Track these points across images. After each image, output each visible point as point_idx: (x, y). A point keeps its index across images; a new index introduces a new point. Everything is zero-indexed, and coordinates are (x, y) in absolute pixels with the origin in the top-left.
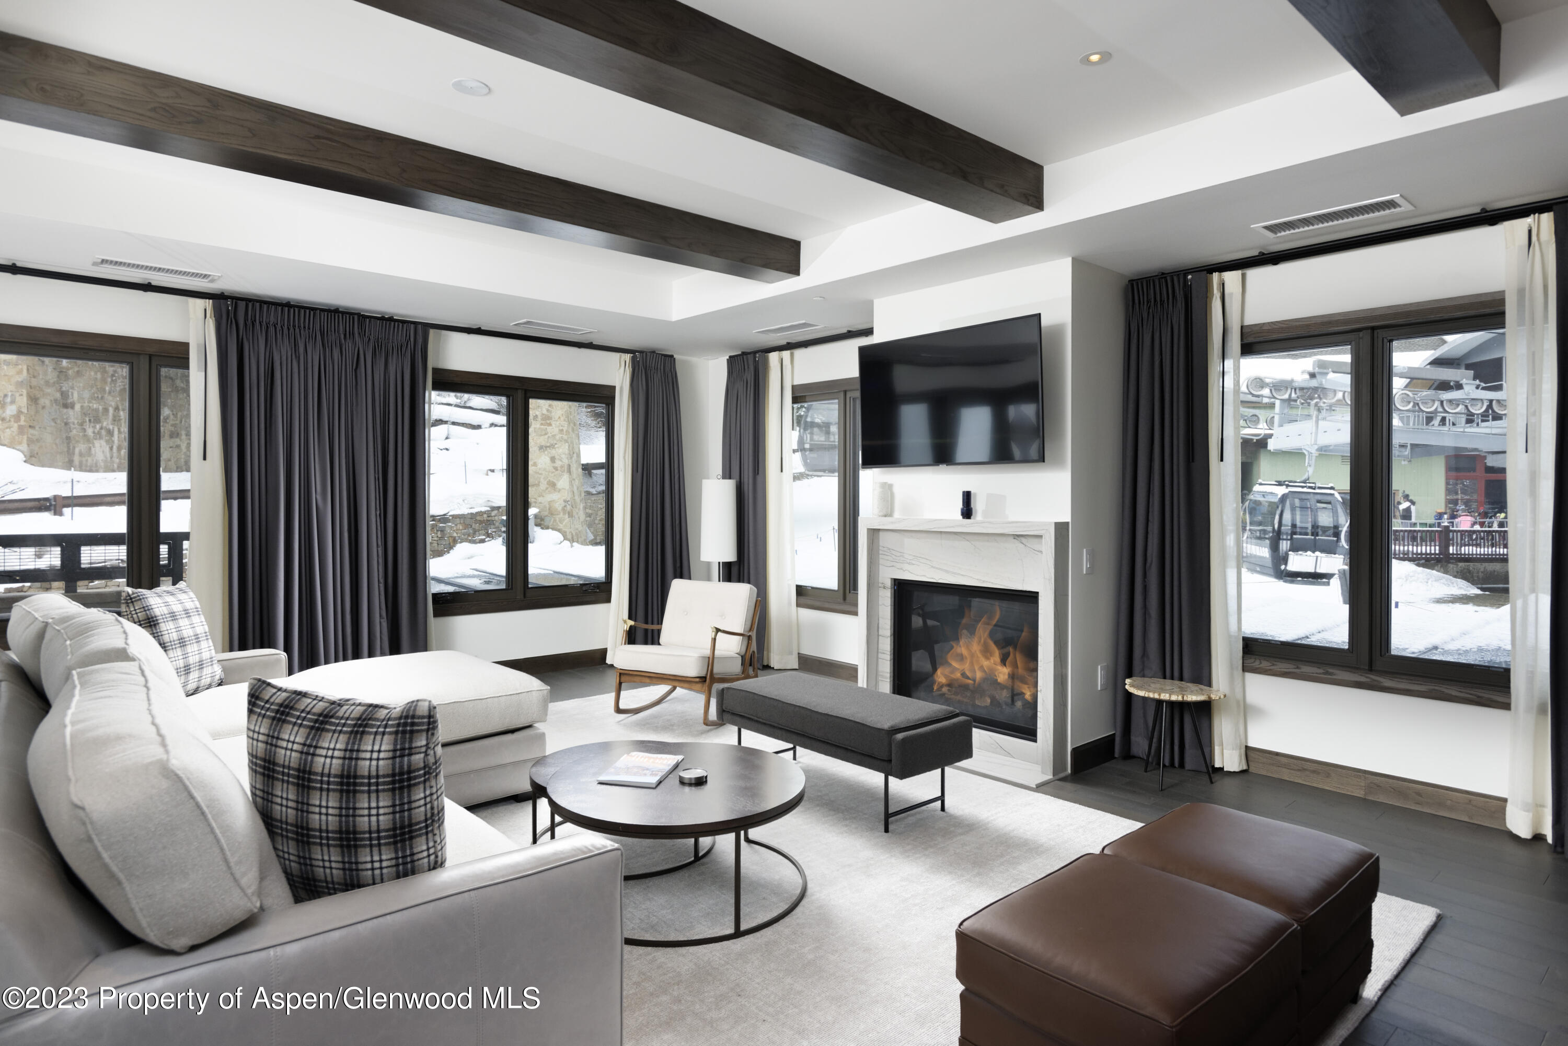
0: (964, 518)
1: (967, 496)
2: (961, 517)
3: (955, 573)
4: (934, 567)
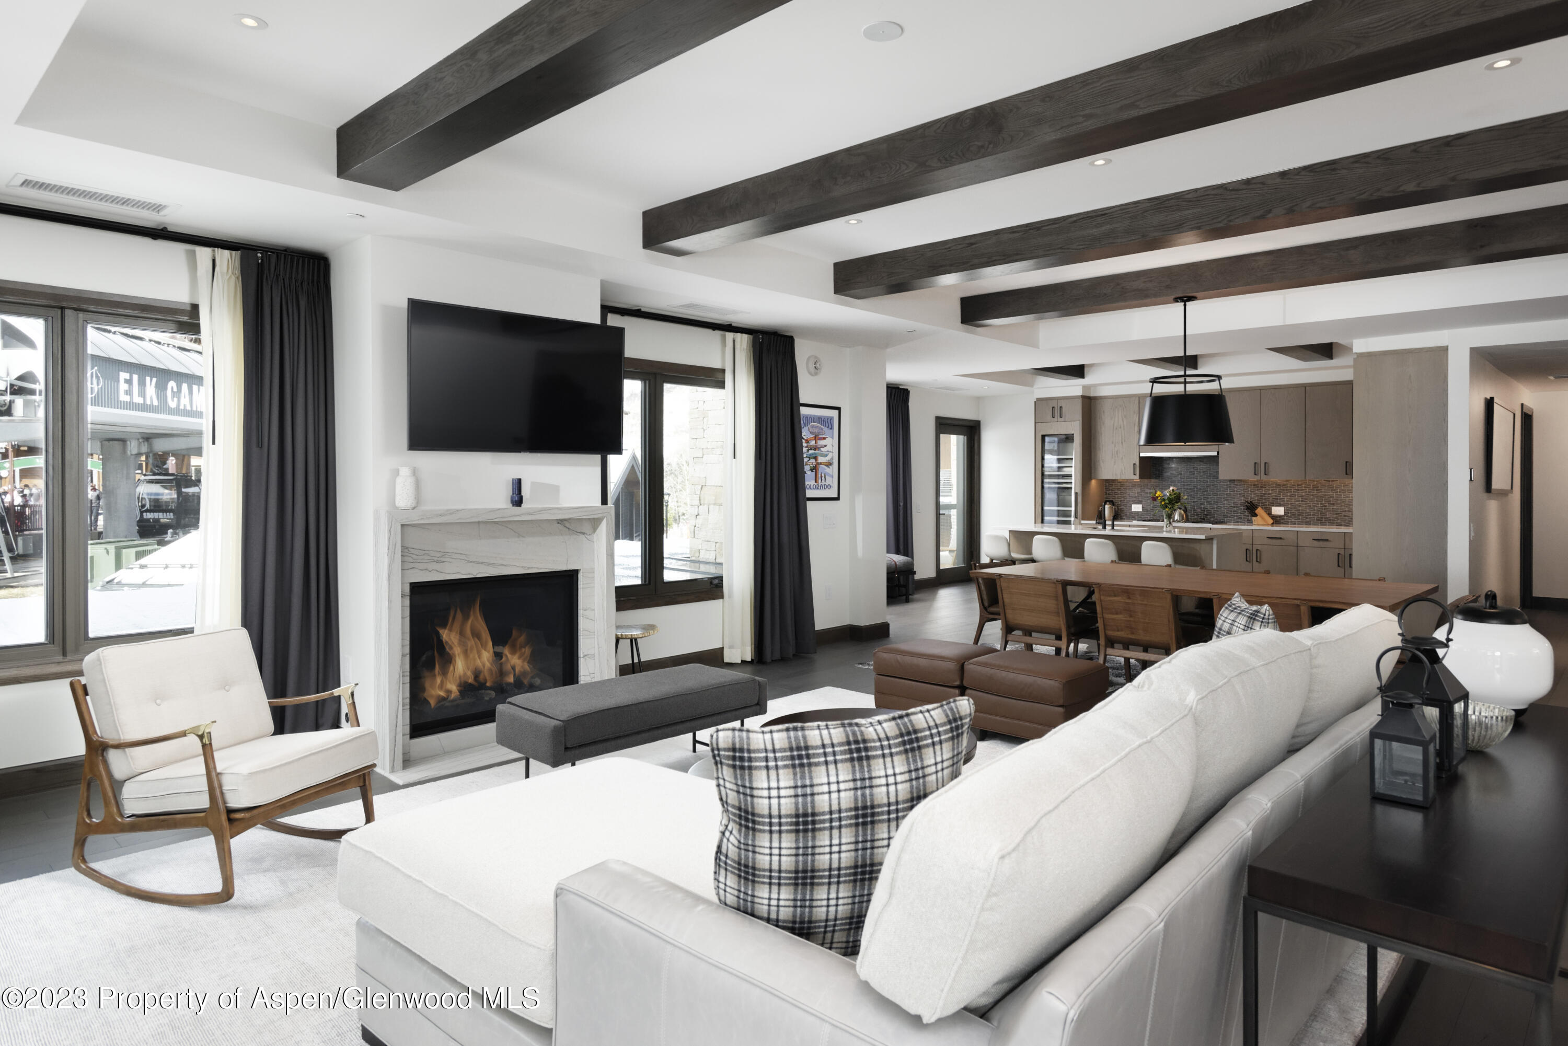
0: (513, 505)
1: (518, 484)
2: (511, 505)
3: (497, 565)
4: (471, 562)
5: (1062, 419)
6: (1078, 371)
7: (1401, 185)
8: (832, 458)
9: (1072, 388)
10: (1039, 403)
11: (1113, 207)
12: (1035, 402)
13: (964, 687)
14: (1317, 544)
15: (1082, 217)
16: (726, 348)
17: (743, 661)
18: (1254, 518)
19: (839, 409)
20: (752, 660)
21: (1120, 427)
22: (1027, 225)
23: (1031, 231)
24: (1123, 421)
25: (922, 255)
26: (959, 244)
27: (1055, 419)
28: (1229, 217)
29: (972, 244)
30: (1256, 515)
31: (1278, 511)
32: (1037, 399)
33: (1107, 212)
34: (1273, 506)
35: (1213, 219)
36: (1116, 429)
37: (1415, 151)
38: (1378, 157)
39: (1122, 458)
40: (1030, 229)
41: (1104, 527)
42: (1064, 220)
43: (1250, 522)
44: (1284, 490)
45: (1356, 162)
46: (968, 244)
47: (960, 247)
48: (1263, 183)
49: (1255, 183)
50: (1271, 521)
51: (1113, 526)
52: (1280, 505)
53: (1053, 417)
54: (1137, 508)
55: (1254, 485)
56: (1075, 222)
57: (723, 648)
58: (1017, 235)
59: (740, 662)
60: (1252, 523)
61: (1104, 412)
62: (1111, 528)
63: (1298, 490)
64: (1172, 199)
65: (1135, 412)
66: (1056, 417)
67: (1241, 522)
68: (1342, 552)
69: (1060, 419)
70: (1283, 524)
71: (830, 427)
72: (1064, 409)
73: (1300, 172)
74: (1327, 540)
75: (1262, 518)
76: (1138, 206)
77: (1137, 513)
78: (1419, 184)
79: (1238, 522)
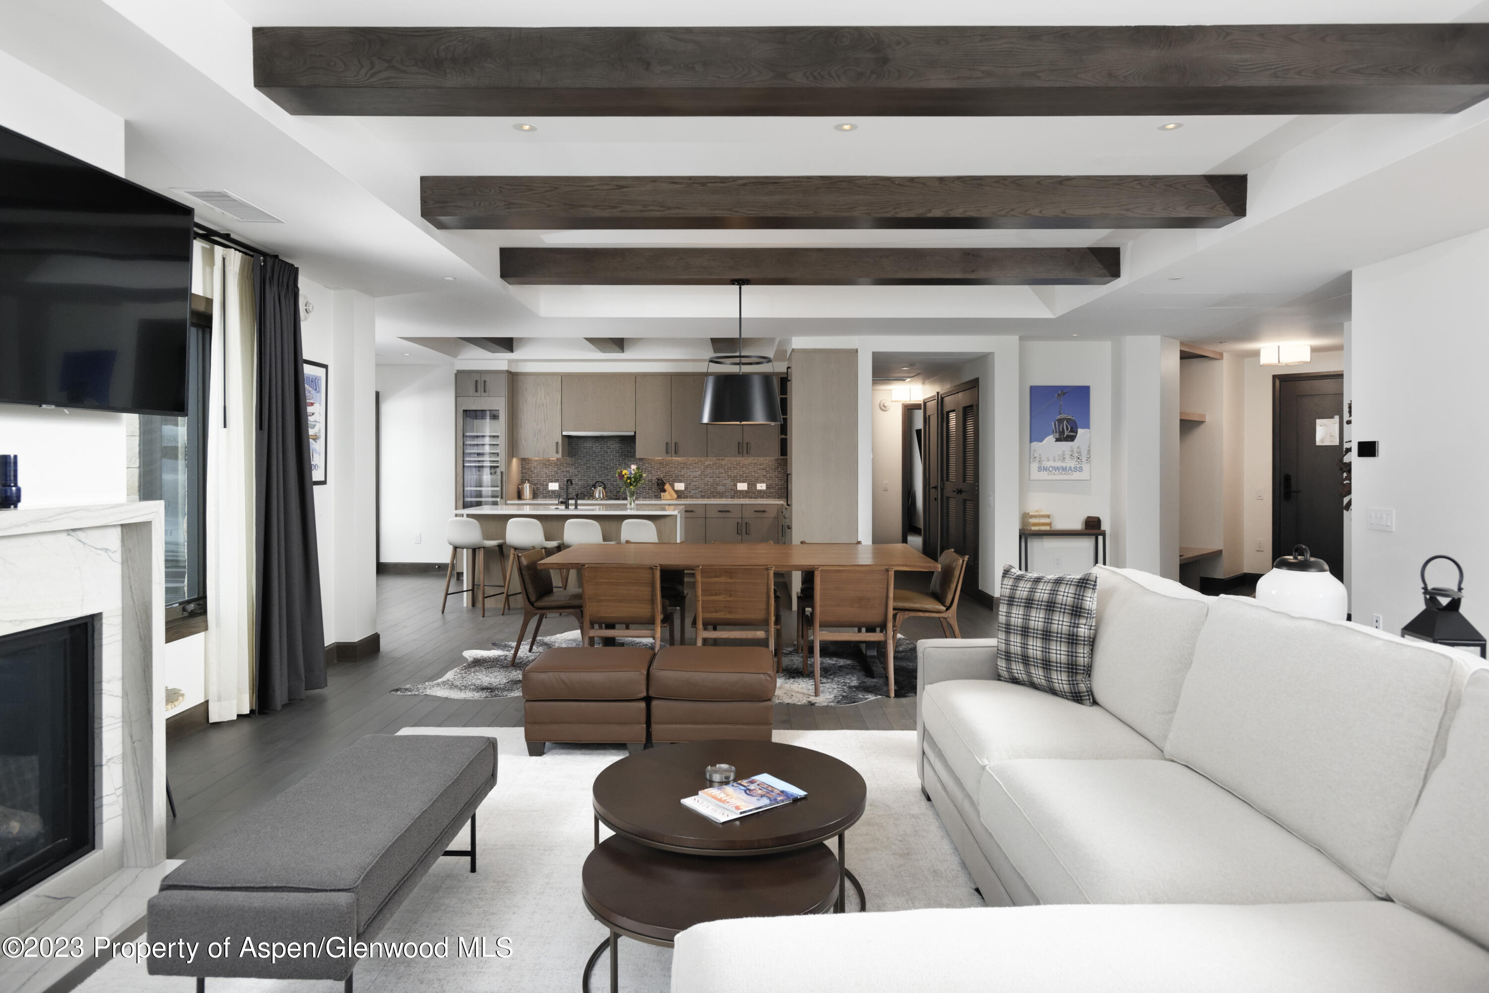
5: (486, 394)
6: (507, 344)
7: (1029, 209)
8: (320, 430)
9: (499, 361)
10: (461, 376)
11: (786, 177)
12: (456, 374)
13: (650, 697)
14: (721, 515)
15: (752, 181)
16: (215, 267)
17: (239, 716)
18: (662, 494)
19: (325, 367)
20: (252, 711)
21: (543, 405)
22: (690, 178)
23: (695, 185)
24: (546, 399)
25: (556, 188)
26: (606, 184)
27: (478, 394)
28: (895, 209)
29: (623, 187)
30: (664, 491)
31: (680, 486)
32: (457, 371)
33: (781, 180)
34: (675, 482)
35: (881, 208)
36: (539, 406)
37: (1038, 182)
38: (1013, 182)
39: (545, 437)
40: (695, 183)
41: (567, 507)
42: (733, 181)
43: (658, 497)
44: (684, 467)
45: (998, 182)
46: (617, 186)
47: (606, 187)
48: (924, 184)
49: (917, 183)
50: (675, 496)
51: (576, 505)
52: (681, 481)
53: (476, 392)
54: (554, 486)
55: (660, 463)
56: (745, 185)
57: (207, 702)
58: (678, 186)
59: (235, 718)
60: (660, 498)
61: (526, 389)
62: (574, 507)
63: (695, 467)
64: (843, 181)
65: (557, 391)
66: (479, 392)
67: (649, 498)
68: (740, 521)
69: (483, 394)
70: (684, 498)
71: (318, 390)
72: (488, 384)
73: (954, 181)
74: (728, 511)
75: (669, 493)
76: (810, 182)
77: (553, 491)
78: (1041, 212)
79: (646, 498)
